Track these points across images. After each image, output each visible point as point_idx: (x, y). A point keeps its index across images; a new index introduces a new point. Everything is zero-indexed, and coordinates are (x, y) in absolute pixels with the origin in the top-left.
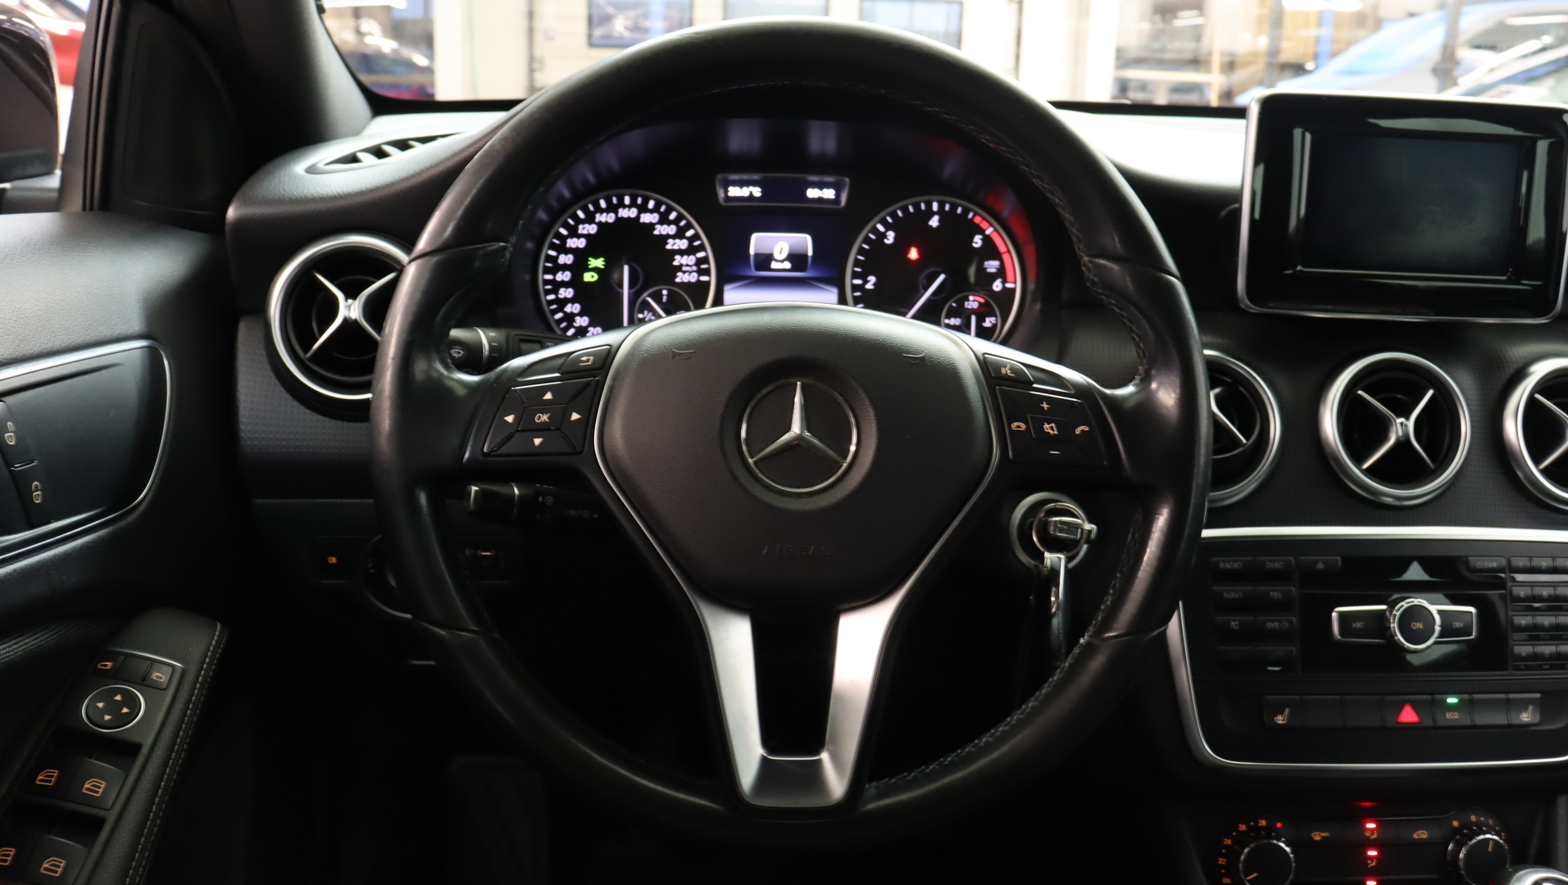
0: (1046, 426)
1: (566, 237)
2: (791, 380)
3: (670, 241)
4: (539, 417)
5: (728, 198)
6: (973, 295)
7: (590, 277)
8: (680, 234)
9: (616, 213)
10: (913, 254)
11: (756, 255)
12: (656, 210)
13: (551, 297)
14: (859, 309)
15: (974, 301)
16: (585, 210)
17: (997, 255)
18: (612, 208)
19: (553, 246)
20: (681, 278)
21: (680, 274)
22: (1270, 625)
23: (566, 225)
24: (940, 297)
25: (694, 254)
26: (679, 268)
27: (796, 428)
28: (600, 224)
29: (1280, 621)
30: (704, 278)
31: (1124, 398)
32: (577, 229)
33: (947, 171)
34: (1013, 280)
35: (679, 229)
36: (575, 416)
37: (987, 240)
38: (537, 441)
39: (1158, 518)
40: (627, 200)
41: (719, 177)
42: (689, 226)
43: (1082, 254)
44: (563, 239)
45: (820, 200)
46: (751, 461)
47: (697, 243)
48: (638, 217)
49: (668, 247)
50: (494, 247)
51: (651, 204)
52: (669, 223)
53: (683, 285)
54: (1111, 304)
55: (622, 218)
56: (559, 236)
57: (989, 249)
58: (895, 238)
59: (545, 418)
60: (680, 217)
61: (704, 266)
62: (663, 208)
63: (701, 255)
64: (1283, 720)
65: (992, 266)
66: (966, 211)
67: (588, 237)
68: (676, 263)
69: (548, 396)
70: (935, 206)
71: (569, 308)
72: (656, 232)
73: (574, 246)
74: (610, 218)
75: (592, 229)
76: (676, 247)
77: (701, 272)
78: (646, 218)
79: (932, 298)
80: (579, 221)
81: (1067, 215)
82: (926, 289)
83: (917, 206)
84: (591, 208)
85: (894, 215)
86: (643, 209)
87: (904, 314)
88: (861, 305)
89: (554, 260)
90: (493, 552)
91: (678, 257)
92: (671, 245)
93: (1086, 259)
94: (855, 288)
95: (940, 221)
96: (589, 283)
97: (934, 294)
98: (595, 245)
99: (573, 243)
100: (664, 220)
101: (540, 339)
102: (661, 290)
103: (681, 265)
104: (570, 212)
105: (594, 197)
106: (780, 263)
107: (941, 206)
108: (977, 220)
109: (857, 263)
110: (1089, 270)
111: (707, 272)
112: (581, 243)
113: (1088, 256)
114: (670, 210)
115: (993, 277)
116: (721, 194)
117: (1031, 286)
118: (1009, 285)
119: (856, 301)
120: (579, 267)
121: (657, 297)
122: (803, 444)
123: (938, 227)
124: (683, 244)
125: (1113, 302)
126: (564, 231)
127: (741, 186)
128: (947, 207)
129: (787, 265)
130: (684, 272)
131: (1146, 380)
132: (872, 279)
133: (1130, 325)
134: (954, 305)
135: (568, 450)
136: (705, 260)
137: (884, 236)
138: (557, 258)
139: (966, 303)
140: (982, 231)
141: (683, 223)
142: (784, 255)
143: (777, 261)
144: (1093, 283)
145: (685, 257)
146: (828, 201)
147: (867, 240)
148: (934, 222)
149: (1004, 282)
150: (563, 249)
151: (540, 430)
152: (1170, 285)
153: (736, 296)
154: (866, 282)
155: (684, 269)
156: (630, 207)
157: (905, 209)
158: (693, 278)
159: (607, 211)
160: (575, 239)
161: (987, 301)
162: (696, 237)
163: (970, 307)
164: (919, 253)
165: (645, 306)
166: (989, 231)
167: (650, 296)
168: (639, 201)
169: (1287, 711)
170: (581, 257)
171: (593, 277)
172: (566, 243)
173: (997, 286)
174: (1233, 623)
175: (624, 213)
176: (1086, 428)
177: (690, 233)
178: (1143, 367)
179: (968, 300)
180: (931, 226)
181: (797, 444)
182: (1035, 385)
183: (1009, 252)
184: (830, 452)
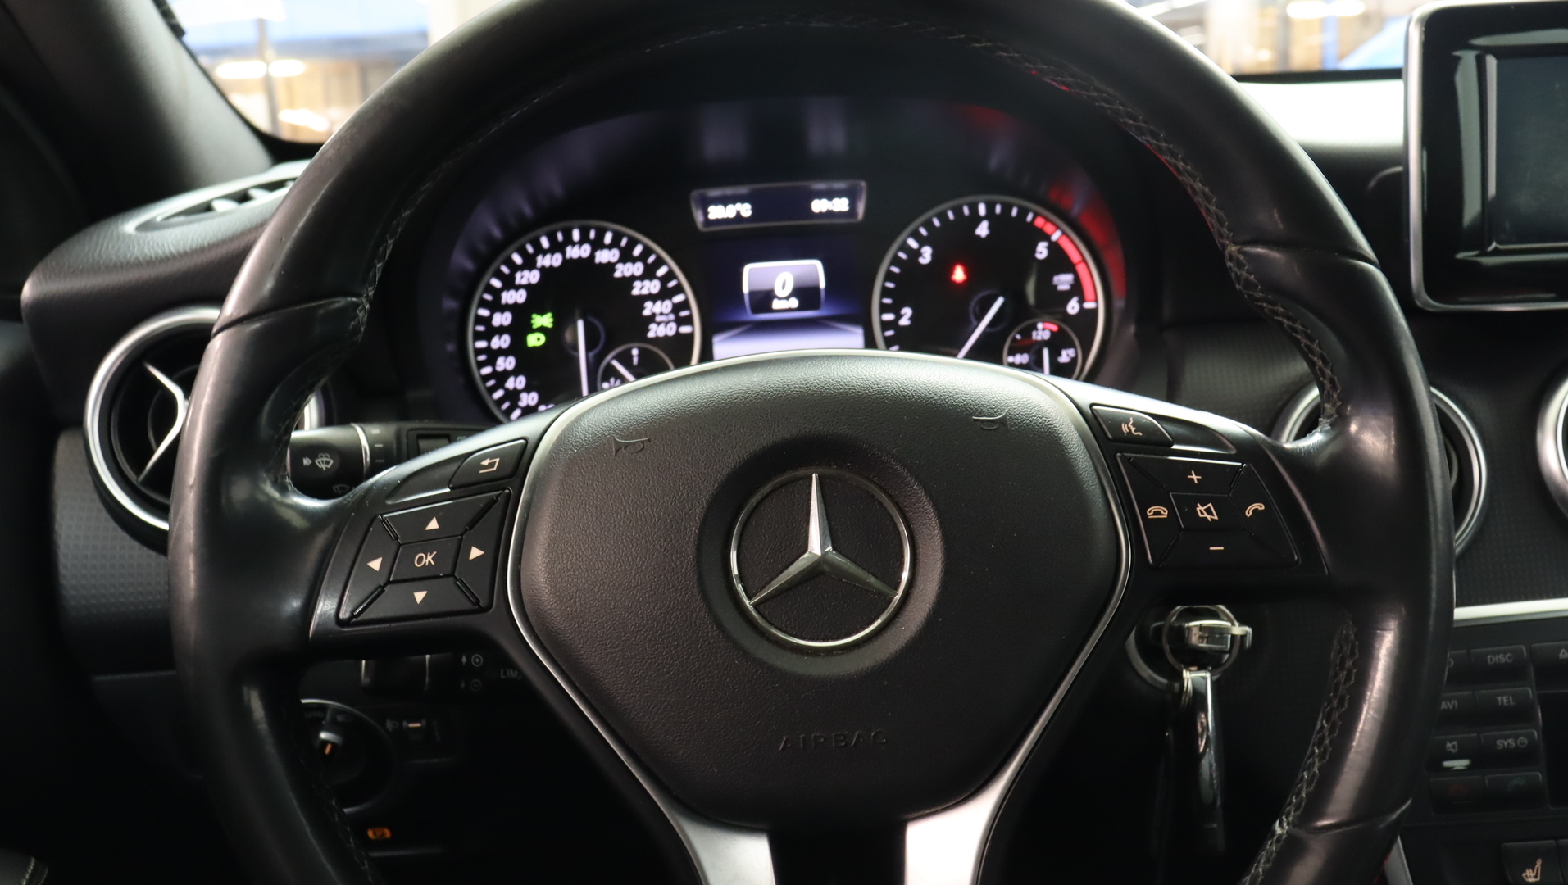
0: (1200, 508)
1: (500, 291)
2: (800, 472)
3: (637, 284)
4: (421, 559)
5: (708, 222)
6: (1043, 322)
7: (535, 340)
8: (649, 274)
9: (564, 253)
10: (959, 275)
11: (752, 294)
12: (615, 244)
13: (487, 370)
14: (894, 352)
15: (1044, 329)
16: (522, 252)
17: (1068, 266)
18: (557, 247)
19: (483, 304)
20: (655, 331)
21: (653, 327)
22: (1501, 744)
23: (499, 275)
24: (999, 328)
25: (670, 298)
26: (652, 318)
27: (816, 544)
28: (543, 270)
29: (1516, 737)
30: (685, 329)
31: (1309, 453)
32: (514, 279)
33: (994, 162)
34: (1093, 297)
35: (646, 266)
36: (475, 553)
37: (1054, 248)
38: (419, 596)
39: (1382, 637)
40: (576, 235)
41: (695, 194)
42: (660, 262)
43: (1228, 242)
44: (496, 293)
45: (830, 214)
46: (747, 602)
47: (672, 284)
48: (592, 256)
49: (635, 292)
50: (336, 305)
51: (608, 238)
52: (634, 260)
53: (657, 341)
54: (1276, 313)
55: (571, 259)
56: (490, 289)
57: (1059, 261)
58: (933, 255)
59: (429, 559)
60: (647, 252)
61: (684, 314)
62: (624, 242)
63: (679, 298)
64: (1536, 877)
65: (1063, 281)
66: (1023, 212)
67: (529, 287)
68: (646, 313)
69: (433, 525)
70: (982, 210)
71: (510, 384)
72: (617, 274)
73: (511, 302)
74: (556, 260)
75: (533, 277)
76: (645, 292)
77: (680, 322)
78: (604, 256)
79: (989, 330)
80: (514, 268)
81: (1198, 186)
82: (980, 319)
83: (958, 211)
84: (530, 249)
85: (928, 225)
86: (598, 245)
87: (954, 355)
88: (896, 347)
89: (487, 321)
90: (424, 722)
91: (648, 304)
92: (639, 289)
93: (1233, 248)
94: (885, 326)
95: (990, 228)
96: (535, 349)
97: (990, 325)
98: (538, 298)
99: (509, 297)
100: (626, 257)
101: (447, 432)
102: (629, 350)
103: (654, 315)
104: (503, 256)
105: (531, 235)
106: (785, 301)
107: (990, 208)
108: (1039, 222)
109: (885, 292)
110: (1240, 265)
111: (688, 321)
112: (520, 297)
113: (1235, 243)
114: (633, 243)
115: (1066, 296)
116: (699, 217)
117: (1119, 304)
118: (1089, 305)
119: (889, 343)
120: (519, 328)
121: (625, 359)
122: (826, 568)
123: (988, 236)
124: (654, 287)
125: (1281, 310)
126: (496, 283)
127: (725, 205)
128: (998, 209)
129: (794, 303)
130: (659, 324)
131: (1340, 423)
132: (907, 312)
133: (1308, 343)
134: (1018, 337)
135: (468, 606)
136: (685, 305)
137: (917, 254)
138: (490, 318)
139: (1034, 333)
140: (1046, 237)
141: (651, 259)
142: (789, 290)
143: (780, 299)
144: (1248, 284)
145: (659, 303)
146: (840, 214)
147: (896, 261)
148: (983, 230)
149: (1081, 301)
150: (496, 306)
151: (423, 578)
152: (1366, 279)
153: (727, 349)
154: (899, 316)
155: (658, 319)
156: (581, 243)
157: (942, 216)
158: (670, 330)
159: (551, 251)
160: (512, 292)
161: (1060, 329)
162: (670, 275)
163: (1039, 338)
164: (966, 272)
165: (611, 374)
166: (1056, 236)
167: (616, 358)
168: (592, 234)
169: (1539, 863)
170: (522, 315)
171: (539, 339)
172: (500, 298)
173: (1073, 307)
174: (1449, 745)
175: (573, 252)
176: (1261, 507)
177: (662, 271)
178: (1334, 405)
179: (1036, 329)
180: (979, 237)
181: (818, 570)
182: (1175, 447)
183: (1084, 260)
184: (872, 580)
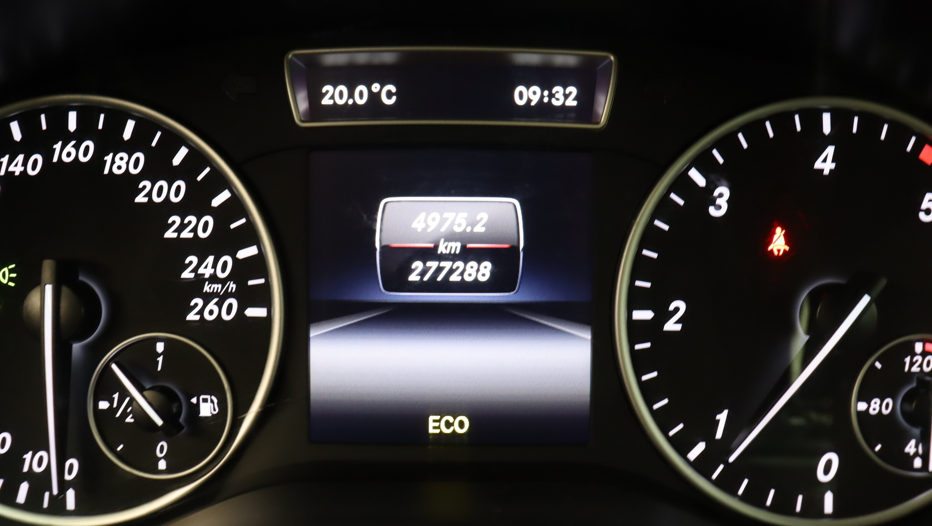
3: (174, 220)
5: (316, 110)
6: (925, 341)
8: (196, 203)
9: (48, 155)
10: (779, 243)
11: (389, 252)
12: (140, 143)
15: (925, 354)
18: (37, 142)
20: (200, 310)
21: (197, 302)
25: (230, 250)
26: (196, 286)
28: (9, 181)
30: (255, 312)
35: (195, 188)
40: (72, 121)
41: (295, 58)
42: (217, 182)
45: (544, 109)
47: (237, 224)
48: (98, 161)
49: (170, 234)
51: (129, 130)
52: (171, 175)
53: (204, 330)
55: (61, 165)
58: (734, 203)
61: (255, 282)
62: (156, 139)
63: (247, 253)
66: (900, 133)
68: (187, 275)
70: (827, 122)
72: (140, 199)
74: (33, 165)
76: (187, 235)
77: (248, 297)
78: (117, 164)
83: (783, 122)
85: (727, 144)
86: (109, 142)
91: (191, 260)
92: (176, 229)
94: (636, 331)
95: (839, 159)
100: (158, 168)
102: (150, 343)
103: (200, 280)
107: (841, 120)
108: (928, 156)
109: (640, 267)
111: (262, 297)
114: (172, 142)
116: (300, 104)
119: (641, 365)
121: (141, 360)
123: (835, 174)
124: (205, 226)
127: (351, 82)
128: (855, 124)
130: (208, 297)
132: (679, 307)
134: (878, 365)
136: (257, 265)
137: (707, 197)
139: (907, 361)
141: (203, 175)
145: (210, 259)
146: (562, 114)
148: (825, 163)
153: (335, 354)
154: (664, 315)
155: (208, 288)
156: (79, 137)
157: (754, 131)
158: (229, 311)
159: (27, 148)
162: (235, 207)
163: (916, 370)
164: (793, 239)
168: (101, 122)
175: (65, 153)
177: (220, 199)
179: (913, 354)
180: (819, 173)
